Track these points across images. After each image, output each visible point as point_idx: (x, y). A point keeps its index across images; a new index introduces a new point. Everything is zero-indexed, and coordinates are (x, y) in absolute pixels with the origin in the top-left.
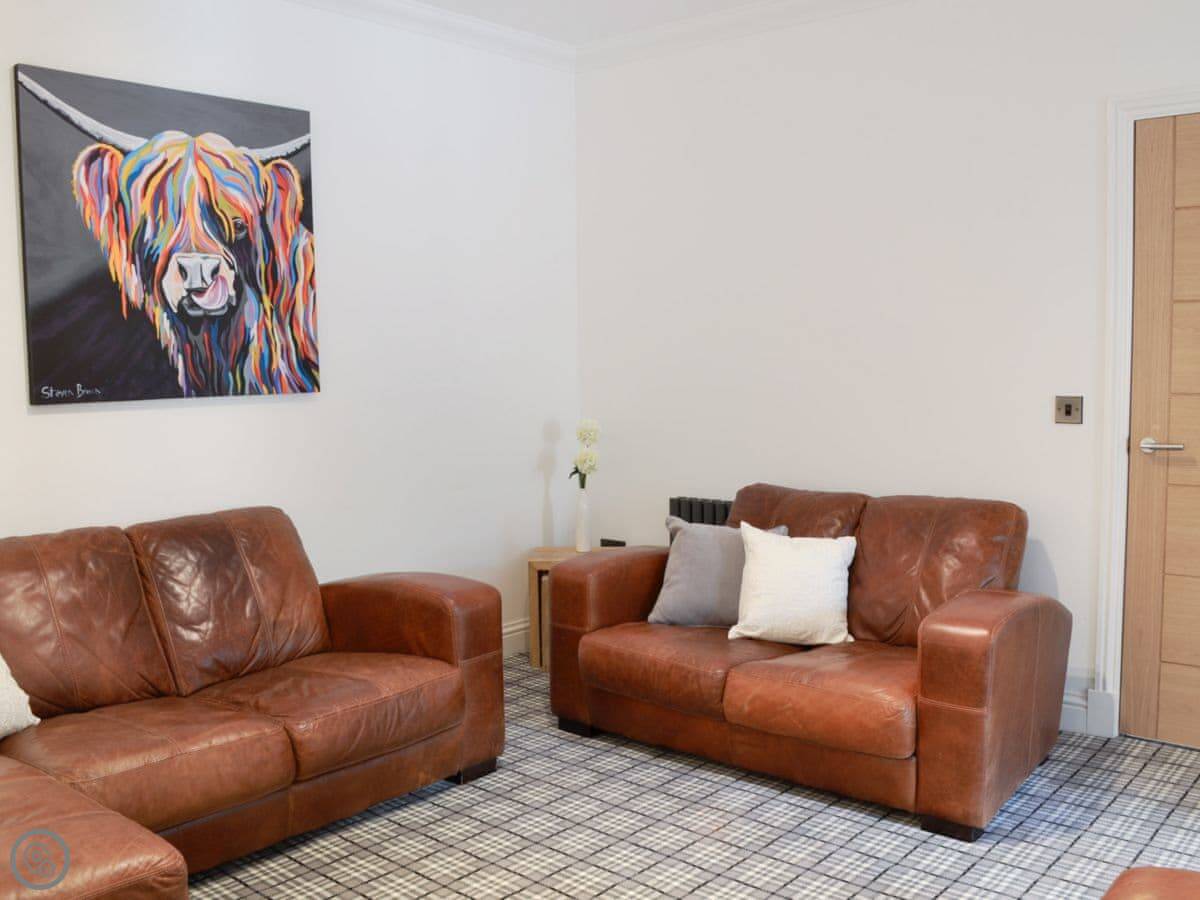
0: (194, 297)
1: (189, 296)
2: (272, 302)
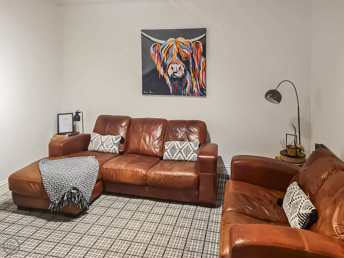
0: (175, 74)
1: (173, 74)
2: (194, 74)
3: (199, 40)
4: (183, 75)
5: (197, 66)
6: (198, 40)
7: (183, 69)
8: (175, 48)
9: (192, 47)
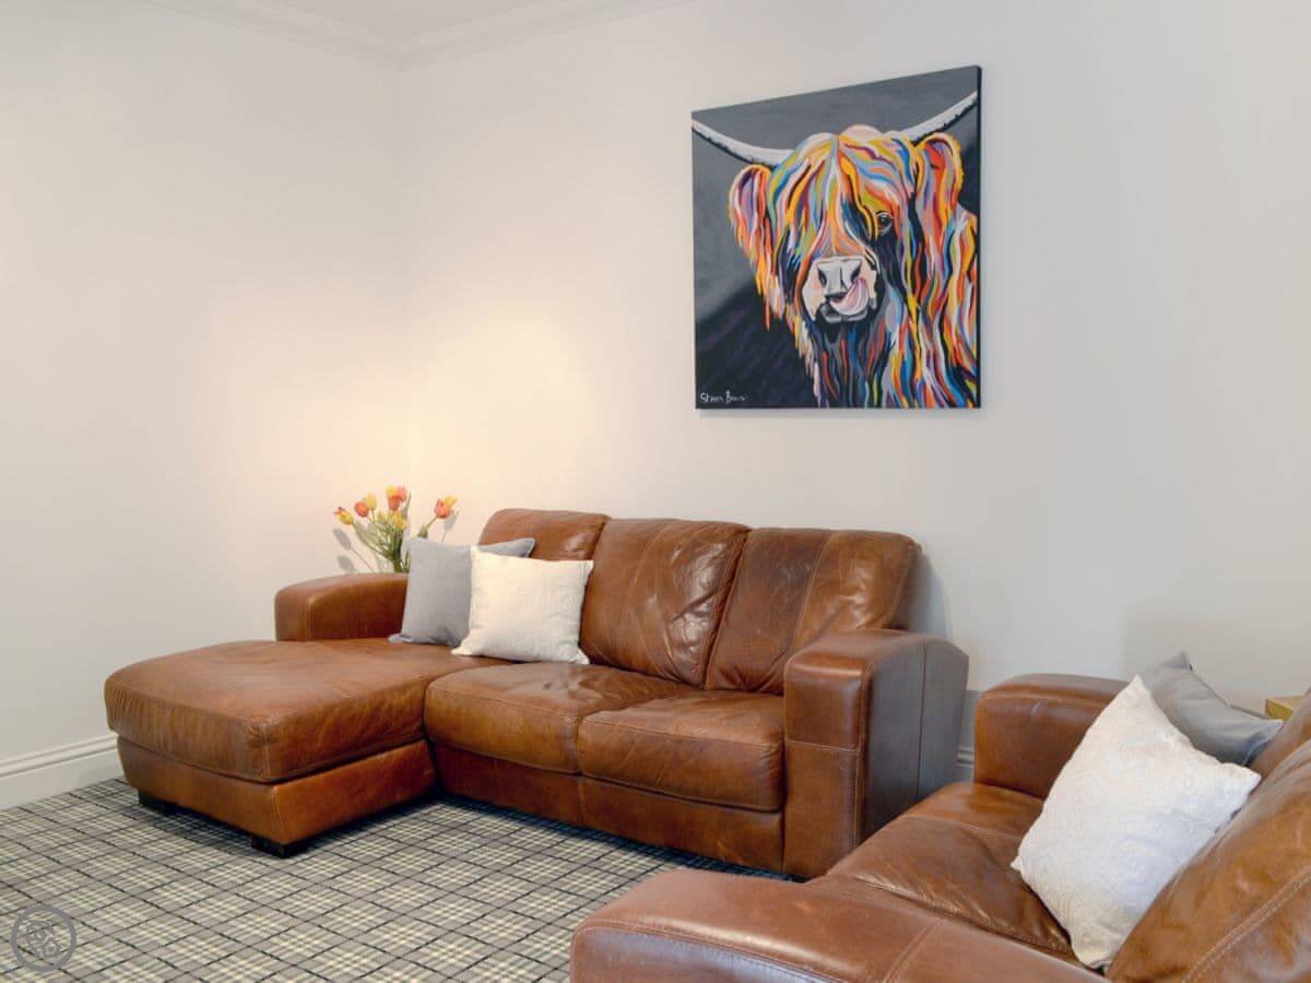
2: (919, 301)
3: (945, 129)
4: (869, 307)
5: (934, 257)
6: (938, 131)
7: (870, 276)
8: (835, 180)
9: (912, 167)
